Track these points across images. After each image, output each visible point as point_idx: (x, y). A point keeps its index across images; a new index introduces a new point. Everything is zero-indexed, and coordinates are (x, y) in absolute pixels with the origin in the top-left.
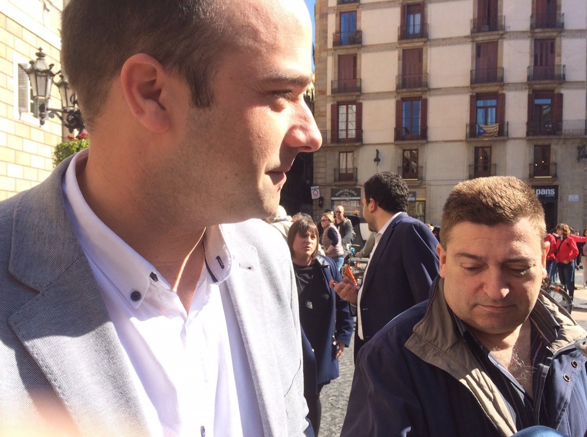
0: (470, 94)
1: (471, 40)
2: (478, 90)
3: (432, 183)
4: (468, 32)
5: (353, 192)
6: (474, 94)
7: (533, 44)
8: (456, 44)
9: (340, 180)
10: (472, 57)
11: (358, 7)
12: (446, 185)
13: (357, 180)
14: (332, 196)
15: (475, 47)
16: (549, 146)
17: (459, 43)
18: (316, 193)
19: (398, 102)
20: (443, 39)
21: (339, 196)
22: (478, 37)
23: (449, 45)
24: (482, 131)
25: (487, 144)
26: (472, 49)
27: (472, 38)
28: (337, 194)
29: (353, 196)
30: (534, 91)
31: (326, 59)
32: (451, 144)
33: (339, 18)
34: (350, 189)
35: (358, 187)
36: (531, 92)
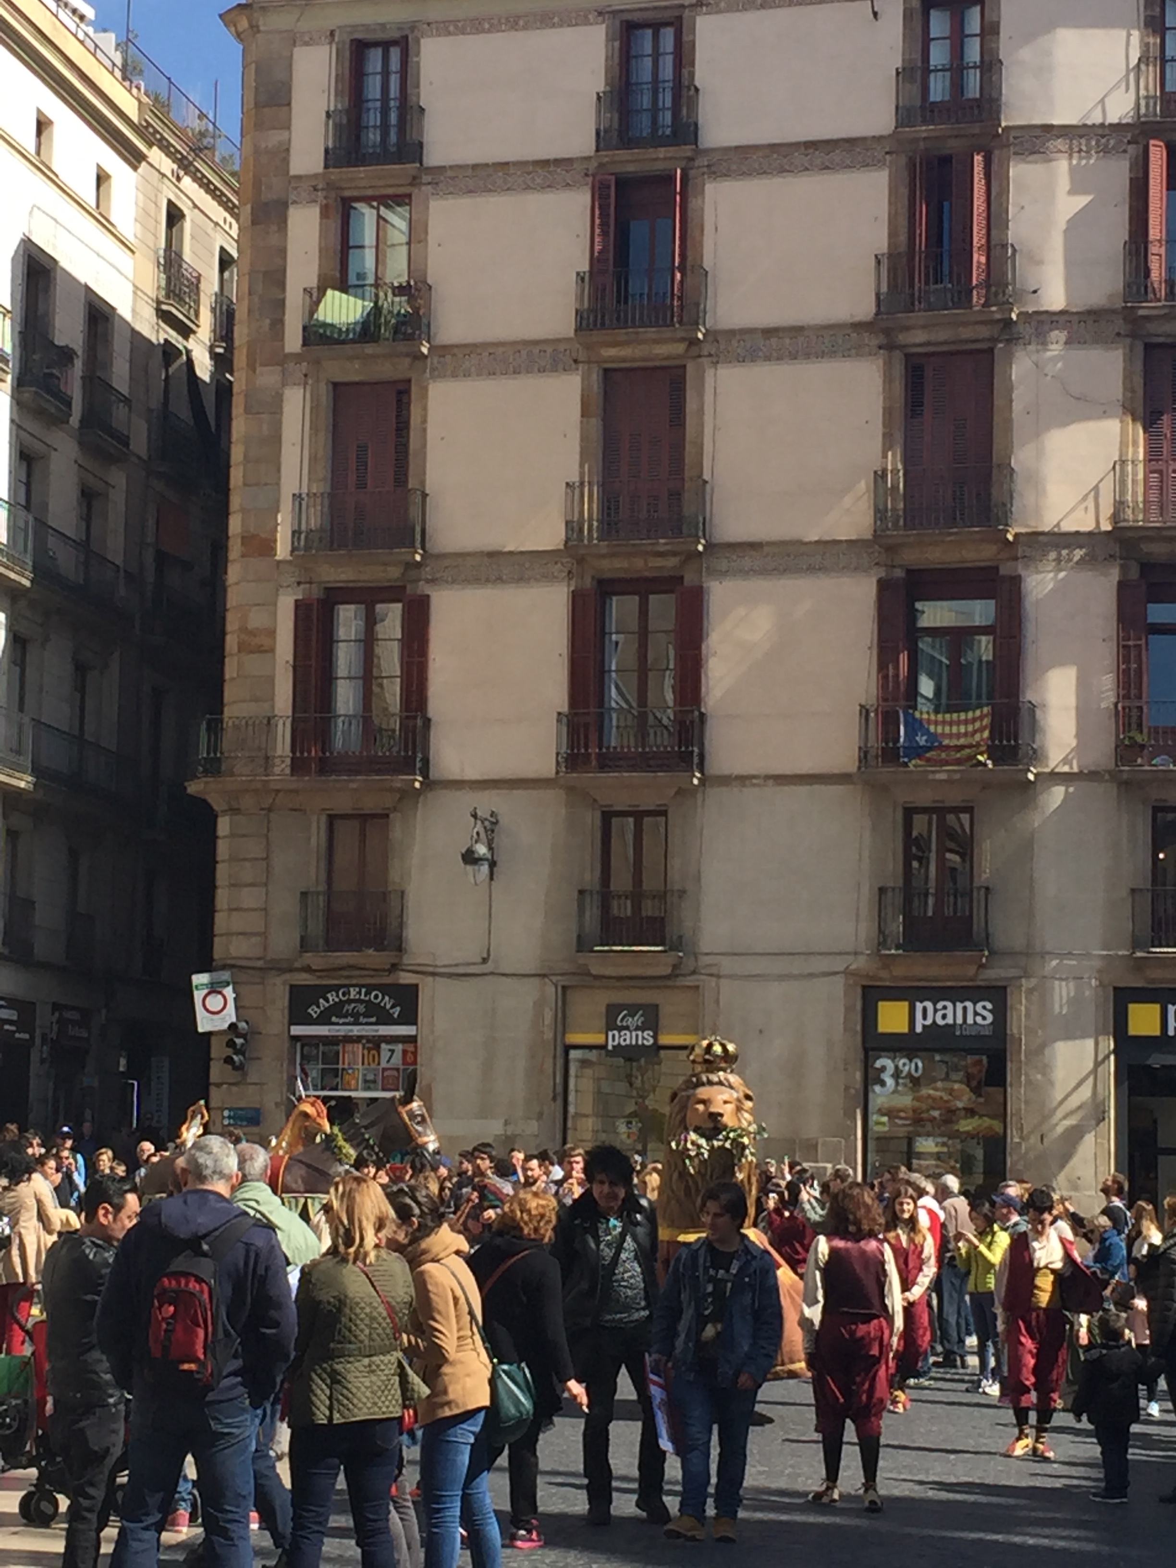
0: (882, 573)
1: (882, 339)
2: (913, 557)
3: (727, 965)
4: (865, 309)
5: (387, 1002)
6: (899, 573)
7: (1139, 366)
8: (821, 355)
9: (331, 944)
10: (888, 412)
11: (415, 181)
12: (782, 977)
13: (399, 947)
14: (293, 1022)
15: (899, 370)
17: (832, 353)
18: (214, 1003)
19: (577, 600)
20: (769, 332)
21: (324, 1019)
22: (907, 329)
23: (794, 357)
24: (922, 740)
25: (954, 798)
26: (888, 380)
27: (887, 332)
28: (313, 1011)
29: (386, 1019)
30: (1147, 567)
31: (278, 399)
32: (803, 790)
33: (335, 224)
34: (370, 988)
35: (406, 978)
36: (1134, 573)
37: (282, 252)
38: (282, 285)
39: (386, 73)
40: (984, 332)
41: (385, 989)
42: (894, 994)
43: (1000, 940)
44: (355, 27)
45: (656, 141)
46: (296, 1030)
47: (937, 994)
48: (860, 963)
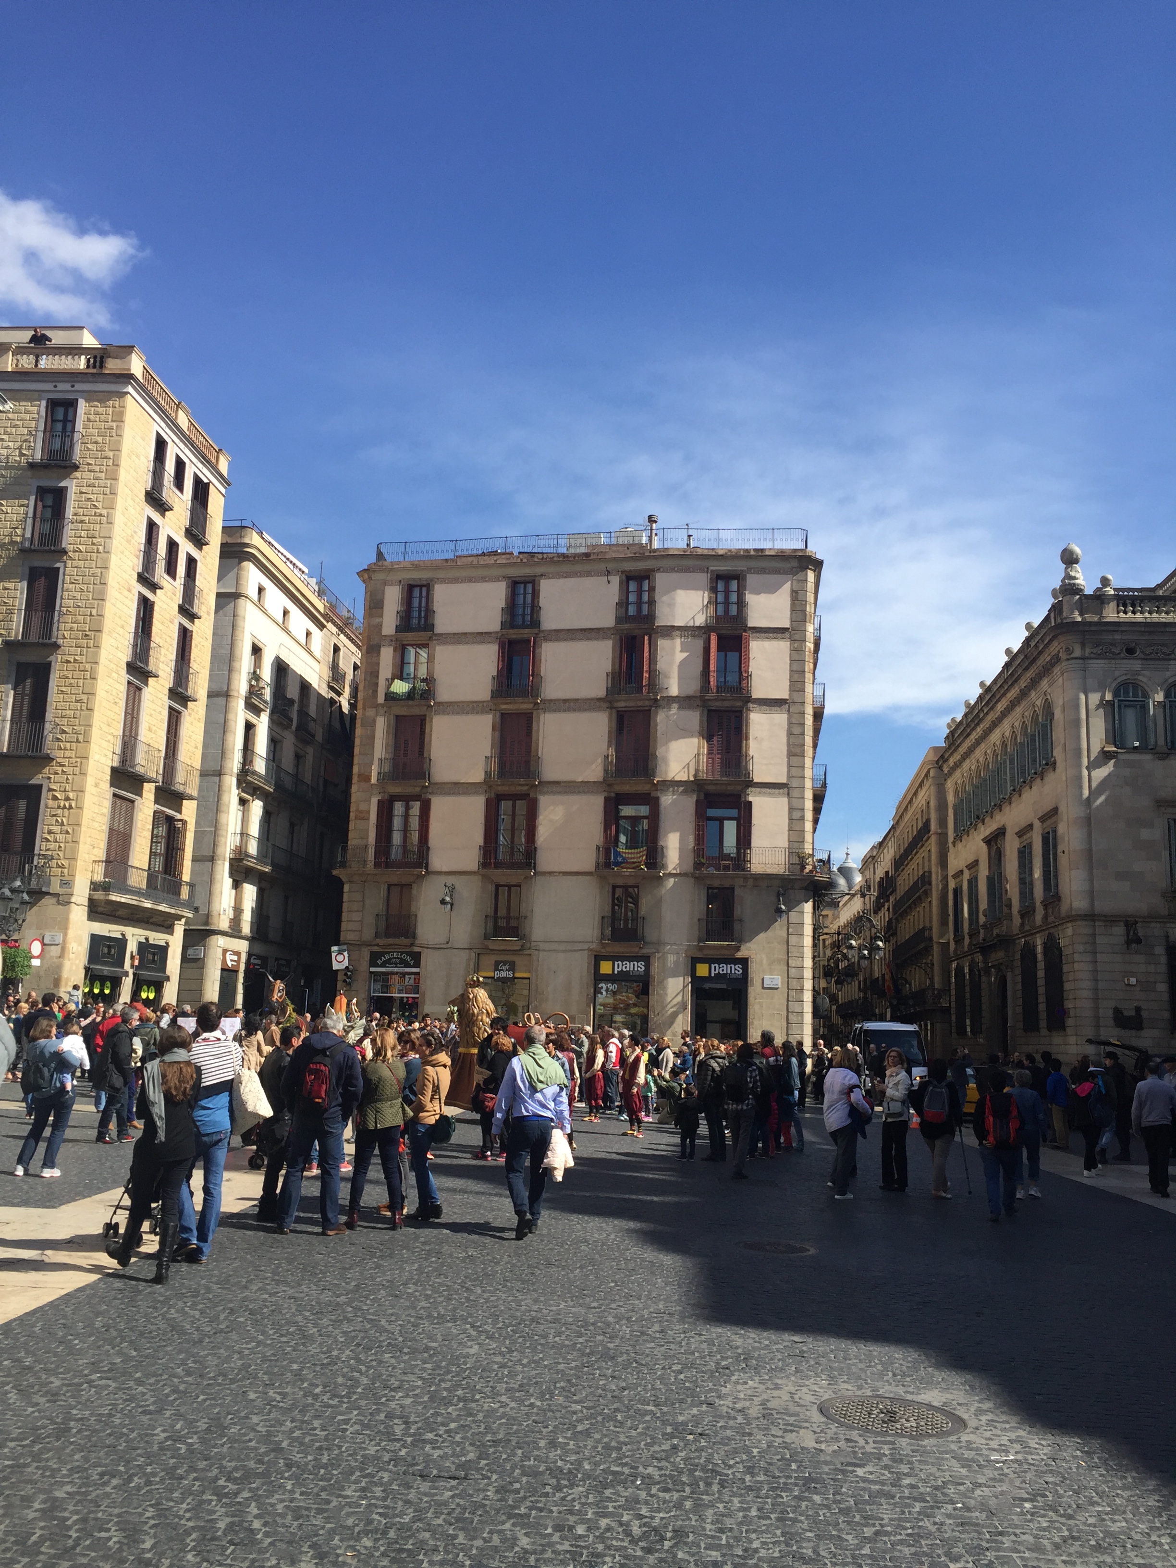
0: (606, 794)
1: (607, 705)
2: (618, 788)
3: (542, 946)
4: (602, 693)
5: (409, 959)
6: (613, 795)
7: (705, 719)
8: (585, 710)
9: (387, 935)
10: (610, 733)
11: (430, 638)
12: (564, 951)
13: (414, 936)
14: (371, 966)
15: (614, 717)
16: (732, 889)
17: (589, 709)
18: (340, 958)
19: (488, 802)
20: (565, 701)
21: (383, 965)
22: (618, 701)
23: (575, 710)
24: (620, 860)
25: (631, 882)
26: (610, 720)
27: (610, 702)
28: (379, 962)
29: (408, 965)
30: (707, 795)
31: (374, 721)
32: (574, 878)
33: (399, 654)
34: (402, 953)
35: (417, 949)
36: (702, 797)
37: (378, 664)
38: (377, 677)
39: (421, 597)
40: (647, 703)
41: (408, 954)
42: (606, 958)
43: (648, 938)
44: (409, 579)
45: (524, 626)
46: (372, 969)
47: (623, 958)
48: (593, 946)
